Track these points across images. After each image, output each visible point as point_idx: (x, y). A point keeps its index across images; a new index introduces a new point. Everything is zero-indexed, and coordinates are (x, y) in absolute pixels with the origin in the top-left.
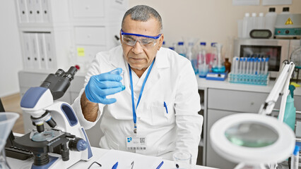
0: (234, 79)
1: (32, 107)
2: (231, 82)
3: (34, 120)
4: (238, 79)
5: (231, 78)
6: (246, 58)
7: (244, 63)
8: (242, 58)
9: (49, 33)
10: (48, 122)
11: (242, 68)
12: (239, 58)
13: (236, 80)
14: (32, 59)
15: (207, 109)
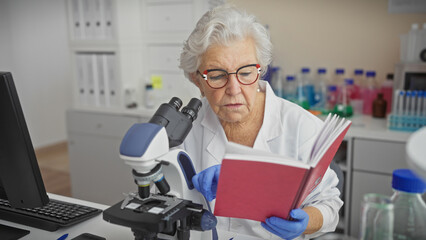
0: (397, 123)
1: (140, 156)
2: (391, 128)
3: (137, 178)
4: (403, 124)
5: (391, 122)
6: (416, 92)
7: (413, 99)
8: (409, 92)
9: (112, 53)
10: (158, 184)
11: (410, 108)
12: (404, 92)
13: (400, 126)
14: (87, 91)
15: (352, 170)
